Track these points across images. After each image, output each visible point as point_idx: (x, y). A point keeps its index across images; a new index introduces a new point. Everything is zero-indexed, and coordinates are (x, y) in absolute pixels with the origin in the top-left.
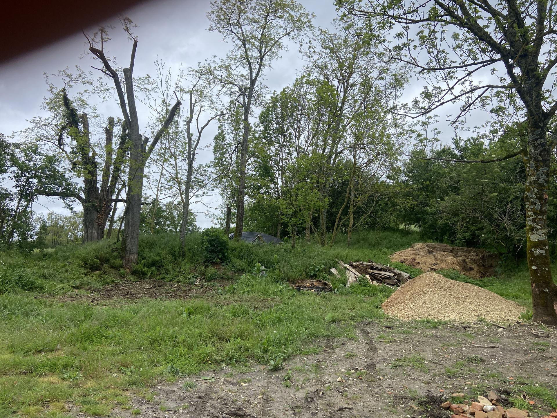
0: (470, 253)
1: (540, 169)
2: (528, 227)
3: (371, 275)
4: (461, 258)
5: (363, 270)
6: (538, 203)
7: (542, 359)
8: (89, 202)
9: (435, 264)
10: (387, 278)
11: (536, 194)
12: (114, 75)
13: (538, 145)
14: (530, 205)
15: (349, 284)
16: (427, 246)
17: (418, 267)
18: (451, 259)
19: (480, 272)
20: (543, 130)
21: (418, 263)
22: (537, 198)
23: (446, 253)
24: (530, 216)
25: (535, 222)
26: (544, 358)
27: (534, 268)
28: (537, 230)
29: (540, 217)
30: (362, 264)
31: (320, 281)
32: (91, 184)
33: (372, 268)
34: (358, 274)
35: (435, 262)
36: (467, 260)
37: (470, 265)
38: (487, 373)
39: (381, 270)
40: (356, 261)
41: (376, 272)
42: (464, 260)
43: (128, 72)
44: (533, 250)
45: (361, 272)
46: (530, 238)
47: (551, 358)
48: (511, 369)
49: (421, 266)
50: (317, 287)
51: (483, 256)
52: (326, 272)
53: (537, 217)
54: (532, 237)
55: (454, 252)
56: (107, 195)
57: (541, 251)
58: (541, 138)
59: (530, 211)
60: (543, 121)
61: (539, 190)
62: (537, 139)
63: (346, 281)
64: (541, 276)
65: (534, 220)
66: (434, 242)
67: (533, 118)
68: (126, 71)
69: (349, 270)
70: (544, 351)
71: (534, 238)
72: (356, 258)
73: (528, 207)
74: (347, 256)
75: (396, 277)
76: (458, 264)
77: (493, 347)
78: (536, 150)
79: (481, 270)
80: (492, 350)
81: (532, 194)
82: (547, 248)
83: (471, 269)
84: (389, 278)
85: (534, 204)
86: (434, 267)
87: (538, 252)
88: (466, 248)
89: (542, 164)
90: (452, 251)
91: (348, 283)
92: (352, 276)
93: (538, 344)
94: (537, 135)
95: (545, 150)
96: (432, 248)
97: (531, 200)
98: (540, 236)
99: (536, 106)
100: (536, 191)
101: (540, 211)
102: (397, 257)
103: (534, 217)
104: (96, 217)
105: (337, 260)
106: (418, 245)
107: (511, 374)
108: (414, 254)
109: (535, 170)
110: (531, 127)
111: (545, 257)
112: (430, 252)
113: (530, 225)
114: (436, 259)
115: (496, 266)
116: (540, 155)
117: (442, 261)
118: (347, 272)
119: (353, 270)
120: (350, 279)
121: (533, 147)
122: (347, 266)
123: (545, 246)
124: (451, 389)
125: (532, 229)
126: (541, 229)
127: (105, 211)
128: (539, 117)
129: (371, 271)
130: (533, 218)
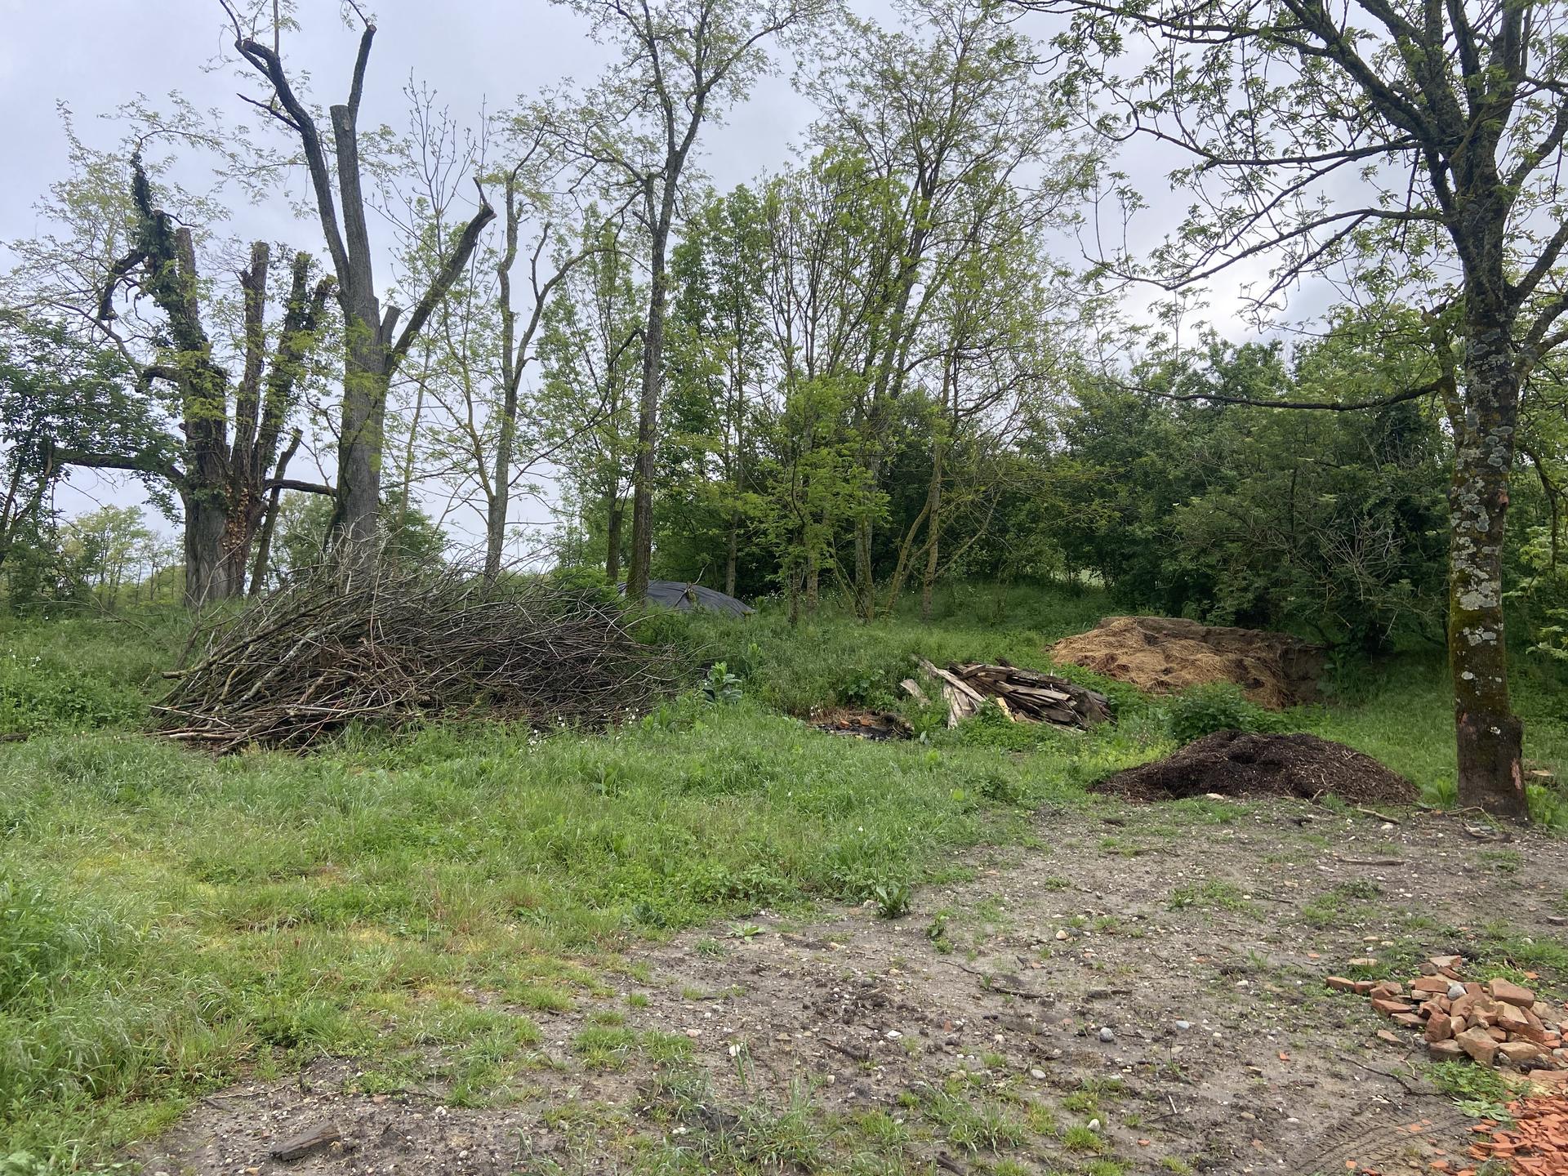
0: (1250, 643)
1: (1494, 430)
2: (1455, 576)
3: (1011, 699)
4: (1232, 656)
5: (987, 687)
6: (1484, 516)
7: (1513, 888)
8: (203, 486)
9: (1167, 671)
10: (1051, 706)
11: (1479, 493)
12: (303, 124)
13: (1491, 369)
14: (1462, 520)
15: (953, 721)
16: (1141, 623)
17: (1124, 678)
18: (1206, 658)
19: (1280, 692)
20: (1504, 332)
21: (1125, 668)
22: (1481, 502)
23: (1192, 642)
24: (1459, 548)
25: (1474, 562)
26: (1516, 887)
27: (1467, 676)
28: (1480, 582)
29: (1486, 550)
30: (983, 669)
31: (874, 714)
32: (208, 434)
33: (1010, 679)
34: (974, 694)
35: (1165, 665)
36: (1248, 661)
37: (1254, 673)
38: (1401, 918)
39: (1033, 684)
40: (967, 662)
41: (1022, 689)
42: (1241, 661)
43: (344, 116)
44: (1466, 631)
45: (983, 689)
46: (1459, 603)
47: (1532, 887)
48: (1454, 909)
49: (1133, 675)
50: (868, 729)
51: (1286, 652)
52: (888, 688)
53: (1479, 550)
54: (1464, 600)
55: (1211, 639)
56: (253, 466)
57: (1486, 636)
58: (1498, 352)
59: (1461, 535)
60: (1506, 310)
61: (1487, 483)
62: (1489, 353)
63: (947, 713)
64: (1485, 695)
65: (1472, 557)
66: (1158, 614)
67: (1482, 301)
68: (336, 112)
69: (952, 685)
70: (1511, 870)
71: (1471, 601)
72: (965, 654)
73: (1458, 525)
74: (940, 647)
75: (1073, 703)
76: (1226, 670)
77: (1392, 864)
78: (1484, 381)
79: (1283, 686)
80: (1390, 870)
81: (1469, 492)
82: (1501, 626)
83: (1258, 684)
84: (1058, 704)
85: (1474, 517)
86: (1164, 678)
87: (1478, 636)
88: (1242, 631)
89: (1497, 417)
90: (1205, 638)
91: (952, 717)
92: (959, 699)
93: (1493, 857)
94: (1490, 344)
95: (1506, 381)
96: (1154, 629)
97: (1467, 508)
98: (1486, 596)
99: (1490, 270)
100: (1481, 484)
101: (1489, 534)
102: (1064, 652)
103: (1472, 549)
104: (222, 531)
105: (914, 658)
106: (1119, 621)
107: (1458, 921)
108: (1111, 644)
109: (1479, 431)
110: (1475, 324)
111: (1496, 649)
112: (1150, 640)
113: (1462, 571)
114: (1168, 658)
115: (1319, 676)
116: (1495, 393)
117: (1185, 663)
118: (948, 690)
119: (962, 685)
120: (956, 708)
121: (1477, 373)
122: (945, 673)
123: (1497, 621)
124: (1334, 951)
125: (1465, 580)
126: (1489, 580)
127: (247, 514)
128: (1497, 297)
129: (1010, 688)
130: (1470, 551)
